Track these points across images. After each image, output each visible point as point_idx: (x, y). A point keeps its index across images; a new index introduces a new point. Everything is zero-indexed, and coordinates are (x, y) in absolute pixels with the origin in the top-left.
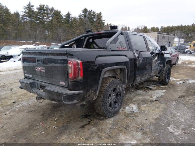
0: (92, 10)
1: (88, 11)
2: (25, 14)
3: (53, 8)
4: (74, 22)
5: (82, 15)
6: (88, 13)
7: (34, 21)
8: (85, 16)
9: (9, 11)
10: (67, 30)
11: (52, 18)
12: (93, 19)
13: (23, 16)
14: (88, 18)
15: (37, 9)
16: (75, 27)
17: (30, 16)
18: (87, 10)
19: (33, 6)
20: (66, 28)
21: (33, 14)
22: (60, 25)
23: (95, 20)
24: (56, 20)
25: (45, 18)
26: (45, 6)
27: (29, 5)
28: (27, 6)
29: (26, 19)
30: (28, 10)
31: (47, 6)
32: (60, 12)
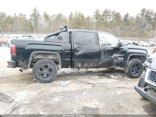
0: (150, 9)
1: (146, 11)
2: (94, 17)
3: (114, 10)
4: (131, 20)
5: (140, 14)
6: (146, 12)
7: (99, 22)
8: (142, 15)
9: (84, 16)
10: (124, 28)
11: (112, 18)
12: (150, 17)
13: (92, 18)
14: (145, 16)
15: (103, 12)
16: (131, 24)
17: (96, 18)
18: (145, 9)
19: (99, 11)
20: (123, 26)
21: (99, 16)
22: (119, 23)
23: (152, 17)
24: (116, 20)
25: (107, 18)
26: (109, 10)
27: (97, 10)
28: (95, 11)
29: (94, 20)
30: (96, 13)
31: (110, 9)
32: (120, 13)
